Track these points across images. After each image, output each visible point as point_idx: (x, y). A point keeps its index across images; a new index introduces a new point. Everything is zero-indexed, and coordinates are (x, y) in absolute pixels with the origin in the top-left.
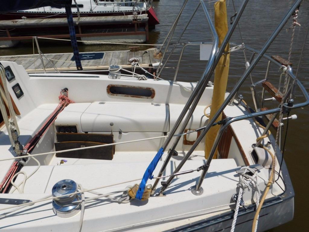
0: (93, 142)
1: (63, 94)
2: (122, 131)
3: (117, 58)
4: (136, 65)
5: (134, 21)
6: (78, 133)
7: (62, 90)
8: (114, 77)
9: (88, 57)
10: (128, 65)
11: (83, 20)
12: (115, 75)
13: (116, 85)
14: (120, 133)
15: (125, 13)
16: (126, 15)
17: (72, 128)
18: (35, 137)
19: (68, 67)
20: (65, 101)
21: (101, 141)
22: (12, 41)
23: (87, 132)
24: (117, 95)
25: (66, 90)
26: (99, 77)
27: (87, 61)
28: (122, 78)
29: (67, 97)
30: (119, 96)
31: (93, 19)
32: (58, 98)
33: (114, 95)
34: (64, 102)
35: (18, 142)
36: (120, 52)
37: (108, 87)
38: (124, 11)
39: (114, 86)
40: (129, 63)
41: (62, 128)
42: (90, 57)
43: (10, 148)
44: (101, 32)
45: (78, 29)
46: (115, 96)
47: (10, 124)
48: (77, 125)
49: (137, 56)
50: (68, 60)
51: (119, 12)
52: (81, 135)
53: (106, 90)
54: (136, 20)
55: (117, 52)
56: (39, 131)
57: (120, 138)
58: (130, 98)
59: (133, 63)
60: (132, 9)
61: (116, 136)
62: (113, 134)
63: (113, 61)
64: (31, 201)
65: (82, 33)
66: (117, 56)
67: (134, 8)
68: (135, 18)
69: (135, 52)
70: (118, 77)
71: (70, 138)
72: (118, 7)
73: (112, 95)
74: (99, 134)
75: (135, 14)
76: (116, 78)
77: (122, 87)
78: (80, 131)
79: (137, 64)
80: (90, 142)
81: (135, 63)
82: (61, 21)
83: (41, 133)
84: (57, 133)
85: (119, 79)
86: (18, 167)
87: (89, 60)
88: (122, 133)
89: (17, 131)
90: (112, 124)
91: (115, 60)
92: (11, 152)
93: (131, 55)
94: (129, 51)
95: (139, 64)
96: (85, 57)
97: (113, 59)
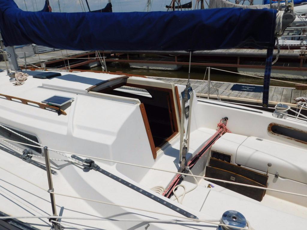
0: (244, 176)
1: (222, 122)
2: (279, 175)
3: (280, 94)
4: (303, 106)
5: (301, 56)
6: (231, 163)
7: (223, 118)
8: (279, 116)
9: (248, 88)
10: (292, 103)
11: (243, 52)
12: (281, 114)
13: (280, 125)
14: (277, 176)
15: (290, 47)
16: (290, 49)
17: (227, 157)
18: (196, 157)
19: (228, 96)
20: (223, 129)
21: (254, 178)
22: (178, 65)
23: (239, 165)
24: (278, 135)
25: (226, 119)
26: (262, 113)
27: (246, 93)
28: (288, 118)
29: (226, 126)
30: (281, 137)
31: (253, 52)
32: (217, 125)
33: (275, 134)
34: (221, 130)
35: (185, 158)
36: (284, 88)
37: (271, 125)
38: (289, 45)
39: (278, 125)
40: (295, 102)
41: (216, 155)
42: (250, 89)
43: (175, 160)
44: (260, 64)
45: (237, 60)
46: (276, 136)
47: (184, 142)
48: (232, 155)
49: (304, 96)
50: (227, 89)
51: (283, 46)
52: (233, 166)
53: (267, 127)
54: (303, 55)
55: (280, 88)
56: (200, 152)
57: (274, 181)
58: (293, 141)
59: (300, 102)
60: (299, 44)
61: (271, 178)
62: (268, 175)
63: (274, 96)
64: (198, 219)
65: (240, 64)
66: (279, 92)
67: (302, 42)
68: (303, 53)
69: (302, 91)
70: (284, 117)
71: (222, 166)
72: (283, 40)
73: (273, 134)
74: (253, 171)
75: (303, 49)
76: (282, 117)
77: (287, 128)
78: (233, 162)
79: (305, 105)
80: (241, 176)
81: (303, 103)
82: (223, 52)
83: (200, 154)
84: (211, 158)
85: (285, 119)
86: (180, 180)
87: (249, 92)
88: (279, 177)
89: (188, 149)
90: (269, 165)
91: (277, 95)
92: (175, 164)
93: (297, 93)
94: (295, 88)
95: (306, 105)
96: (245, 88)
97: (275, 94)
